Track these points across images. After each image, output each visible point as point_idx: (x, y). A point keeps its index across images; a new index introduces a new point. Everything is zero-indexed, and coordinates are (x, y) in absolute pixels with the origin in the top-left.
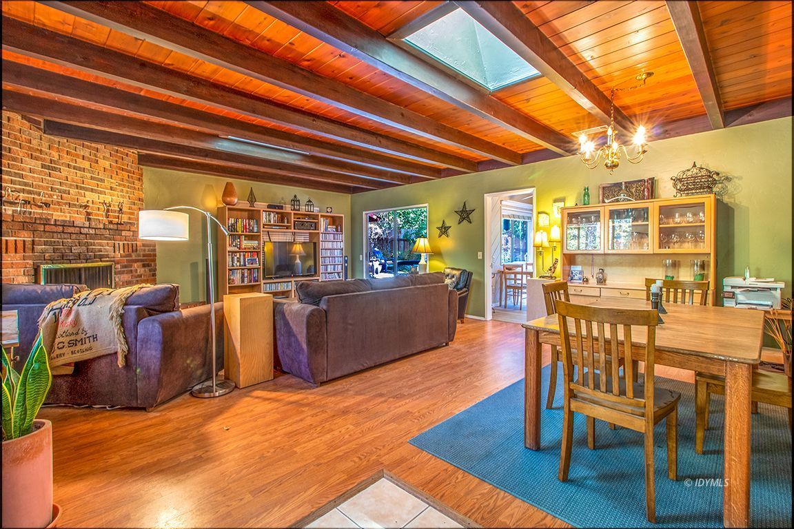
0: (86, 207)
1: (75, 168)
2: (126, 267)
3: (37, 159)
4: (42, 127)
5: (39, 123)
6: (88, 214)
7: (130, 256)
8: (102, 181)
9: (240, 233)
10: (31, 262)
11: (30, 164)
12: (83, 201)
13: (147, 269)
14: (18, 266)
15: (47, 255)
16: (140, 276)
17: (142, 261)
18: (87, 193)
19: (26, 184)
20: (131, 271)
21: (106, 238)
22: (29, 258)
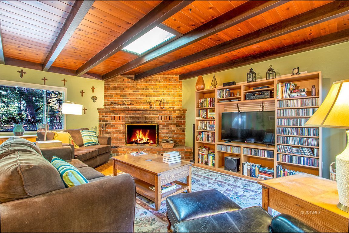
0: (150, 103)
1: (146, 89)
2: (165, 126)
3: (132, 89)
4: (134, 79)
5: (133, 78)
6: (151, 105)
7: (168, 121)
8: (158, 91)
9: (207, 107)
10: (124, 123)
11: (130, 92)
12: (149, 101)
13: (179, 128)
14: (120, 124)
15: (129, 121)
16: (174, 131)
17: (175, 124)
18: (150, 98)
19: (127, 98)
20: (168, 128)
21: (155, 114)
22: (124, 121)
